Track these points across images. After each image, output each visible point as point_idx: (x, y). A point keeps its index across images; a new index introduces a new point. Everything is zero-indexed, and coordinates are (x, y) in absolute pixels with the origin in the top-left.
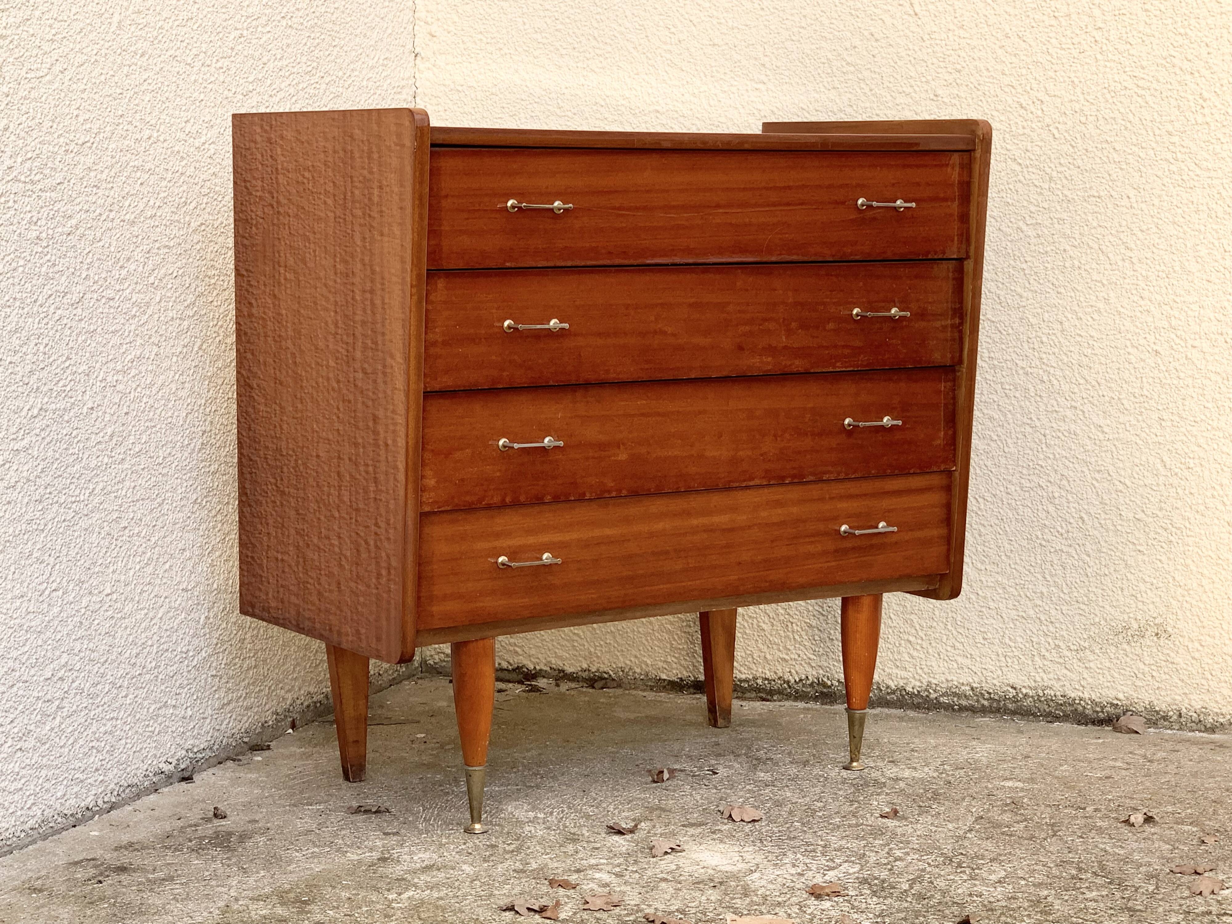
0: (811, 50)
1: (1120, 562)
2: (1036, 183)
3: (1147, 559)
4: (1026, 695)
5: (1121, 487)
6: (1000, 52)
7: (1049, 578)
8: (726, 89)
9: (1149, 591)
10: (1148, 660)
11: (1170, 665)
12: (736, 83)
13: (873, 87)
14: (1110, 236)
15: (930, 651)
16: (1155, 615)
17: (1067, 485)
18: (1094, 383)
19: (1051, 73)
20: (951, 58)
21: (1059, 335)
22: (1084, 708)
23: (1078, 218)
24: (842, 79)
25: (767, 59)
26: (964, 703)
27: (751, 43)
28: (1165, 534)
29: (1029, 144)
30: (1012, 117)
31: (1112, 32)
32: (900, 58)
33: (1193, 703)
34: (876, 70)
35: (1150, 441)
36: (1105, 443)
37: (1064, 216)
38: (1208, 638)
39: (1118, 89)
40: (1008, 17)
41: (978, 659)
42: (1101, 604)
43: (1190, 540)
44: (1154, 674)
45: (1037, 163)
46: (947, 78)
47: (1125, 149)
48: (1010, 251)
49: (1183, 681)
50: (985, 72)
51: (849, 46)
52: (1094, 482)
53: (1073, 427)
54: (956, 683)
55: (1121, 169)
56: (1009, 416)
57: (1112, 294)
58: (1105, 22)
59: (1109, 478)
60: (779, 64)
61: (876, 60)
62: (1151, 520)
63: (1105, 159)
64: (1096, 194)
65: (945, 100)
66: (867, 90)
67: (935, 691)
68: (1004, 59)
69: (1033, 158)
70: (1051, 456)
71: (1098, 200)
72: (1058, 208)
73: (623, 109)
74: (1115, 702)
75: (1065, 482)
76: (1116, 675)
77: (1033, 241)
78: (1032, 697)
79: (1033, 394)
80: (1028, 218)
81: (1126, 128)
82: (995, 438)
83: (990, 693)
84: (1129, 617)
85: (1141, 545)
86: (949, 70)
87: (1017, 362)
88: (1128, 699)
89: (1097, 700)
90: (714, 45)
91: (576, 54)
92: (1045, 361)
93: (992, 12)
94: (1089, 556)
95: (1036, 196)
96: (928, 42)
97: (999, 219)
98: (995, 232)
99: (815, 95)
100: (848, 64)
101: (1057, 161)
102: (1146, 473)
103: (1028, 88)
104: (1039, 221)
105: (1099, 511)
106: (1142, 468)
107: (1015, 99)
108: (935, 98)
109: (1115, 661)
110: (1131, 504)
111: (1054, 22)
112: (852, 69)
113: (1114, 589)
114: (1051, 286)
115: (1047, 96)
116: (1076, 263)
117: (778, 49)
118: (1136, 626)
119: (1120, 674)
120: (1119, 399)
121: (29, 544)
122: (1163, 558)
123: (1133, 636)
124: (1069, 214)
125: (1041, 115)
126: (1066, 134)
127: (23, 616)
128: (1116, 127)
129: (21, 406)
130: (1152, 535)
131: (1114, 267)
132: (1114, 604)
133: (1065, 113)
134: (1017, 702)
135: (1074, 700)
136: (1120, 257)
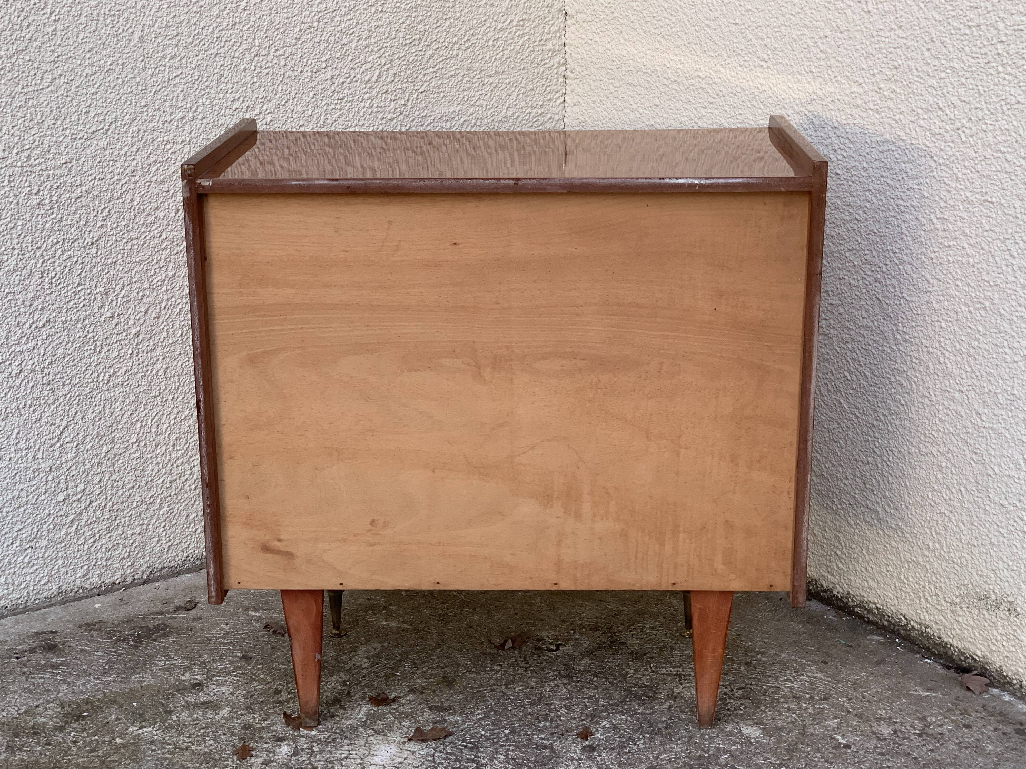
0: (798, 36)
1: (987, 538)
2: (946, 180)
3: (1006, 542)
4: (913, 627)
5: (990, 472)
6: (927, 54)
7: (934, 535)
8: (742, 64)
9: (1005, 571)
10: (1001, 630)
11: (1017, 641)
12: (748, 59)
13: (837, 74)
14: (998, 241)
15: (850, 567)
16: (1009, 593)
17: (952, 458)
18: (978, 374)
19: (963, 80)
20: (891, 55)
21: (955, 323)
22: (953, 654)
23: (975, 219)
24: (816, 64)
25: (769, 40)
26: (871, 618)
27: (759, 24)
29: (943, 144)
30: (932, 117)
31: (1013, 46)
32: (857, 50)
34: (840, 59)
36: (982, 429)
37: (965, 215)
39: (1013, 102)
40: (934, 22)
41: (882, 585)
42: (970, 569)
44: (1005, 644)
45: (948, 163)
46: (888, 73)
48: (923, 240)
50: (914, 71)
51: (822, 35)
52: (972, 462)
53: (960, 408)
54: (866, 599)
55: (1011, 180)
56: (914, 386)
57: (996, 296)
58: (1006, 35)
59: (983, 462)
60: (776, 46)
61: (840, 50)
62: (1012, 508)
63: (998, 167)
64: (990, 200)
65: (885, 93)
66: (832, 77)
67: (852, 600)
68: (929, 61)
69: (945, 157)
70: (942, 430)
71: (991, 205)
72: (961, 207)
73: (680, 71)
74: (975, 657)
75: (950, 455)
76: (976, 634)
77: (940, 233)
78: (917, 630)
79: (932, 372)
80: (938, 212)
81: (1017, 142)
82: (903, 402)
83: (889, 617)
84: (989, 589)
85: (1002, 527)
86: (890, 66)
87: (923, 341)
88: (984, 658)
89: (962, 650)
90: (736, 24)
91: (655, 22)
92: (943, 344)
93: (923, 16)
94: (964, 524)
95: (945, 193)
96: (876, 38)
97: (917, 209)
98: (914, 220)
99: (798, 76)
100: (821, 51)
101: (962, 163)
102: (1011, 465)
103: (945, 91)
104: (946, 217)
105: (974, 489)
106: (1008, 459)
107: (936, 100)
108: (878, 90)
109: (977, 622)
110: (998, 489)
111: (967, 31)
112: (823, 56)
113: (980, 560)
114: (951, 277)
115: (958, 101)
116: (971, 260)
117: (776, 32)
118: (994, 597)
119: (980, 634)
120: (995, 393)
121: (36, 413)
122: (1019, 545)
123: (991, 605)
124: (969, 214)
125: (953, 118)
126: (971, 139)
127: (30, 461)
128: (1009, 138)
129: (23, 321)
130: (1011, 522)
131: (1000, 271)
132: (979, 573)
133: (971, 119)
134: (906, 630)
135: (946, 644)
136: (1004, 262)
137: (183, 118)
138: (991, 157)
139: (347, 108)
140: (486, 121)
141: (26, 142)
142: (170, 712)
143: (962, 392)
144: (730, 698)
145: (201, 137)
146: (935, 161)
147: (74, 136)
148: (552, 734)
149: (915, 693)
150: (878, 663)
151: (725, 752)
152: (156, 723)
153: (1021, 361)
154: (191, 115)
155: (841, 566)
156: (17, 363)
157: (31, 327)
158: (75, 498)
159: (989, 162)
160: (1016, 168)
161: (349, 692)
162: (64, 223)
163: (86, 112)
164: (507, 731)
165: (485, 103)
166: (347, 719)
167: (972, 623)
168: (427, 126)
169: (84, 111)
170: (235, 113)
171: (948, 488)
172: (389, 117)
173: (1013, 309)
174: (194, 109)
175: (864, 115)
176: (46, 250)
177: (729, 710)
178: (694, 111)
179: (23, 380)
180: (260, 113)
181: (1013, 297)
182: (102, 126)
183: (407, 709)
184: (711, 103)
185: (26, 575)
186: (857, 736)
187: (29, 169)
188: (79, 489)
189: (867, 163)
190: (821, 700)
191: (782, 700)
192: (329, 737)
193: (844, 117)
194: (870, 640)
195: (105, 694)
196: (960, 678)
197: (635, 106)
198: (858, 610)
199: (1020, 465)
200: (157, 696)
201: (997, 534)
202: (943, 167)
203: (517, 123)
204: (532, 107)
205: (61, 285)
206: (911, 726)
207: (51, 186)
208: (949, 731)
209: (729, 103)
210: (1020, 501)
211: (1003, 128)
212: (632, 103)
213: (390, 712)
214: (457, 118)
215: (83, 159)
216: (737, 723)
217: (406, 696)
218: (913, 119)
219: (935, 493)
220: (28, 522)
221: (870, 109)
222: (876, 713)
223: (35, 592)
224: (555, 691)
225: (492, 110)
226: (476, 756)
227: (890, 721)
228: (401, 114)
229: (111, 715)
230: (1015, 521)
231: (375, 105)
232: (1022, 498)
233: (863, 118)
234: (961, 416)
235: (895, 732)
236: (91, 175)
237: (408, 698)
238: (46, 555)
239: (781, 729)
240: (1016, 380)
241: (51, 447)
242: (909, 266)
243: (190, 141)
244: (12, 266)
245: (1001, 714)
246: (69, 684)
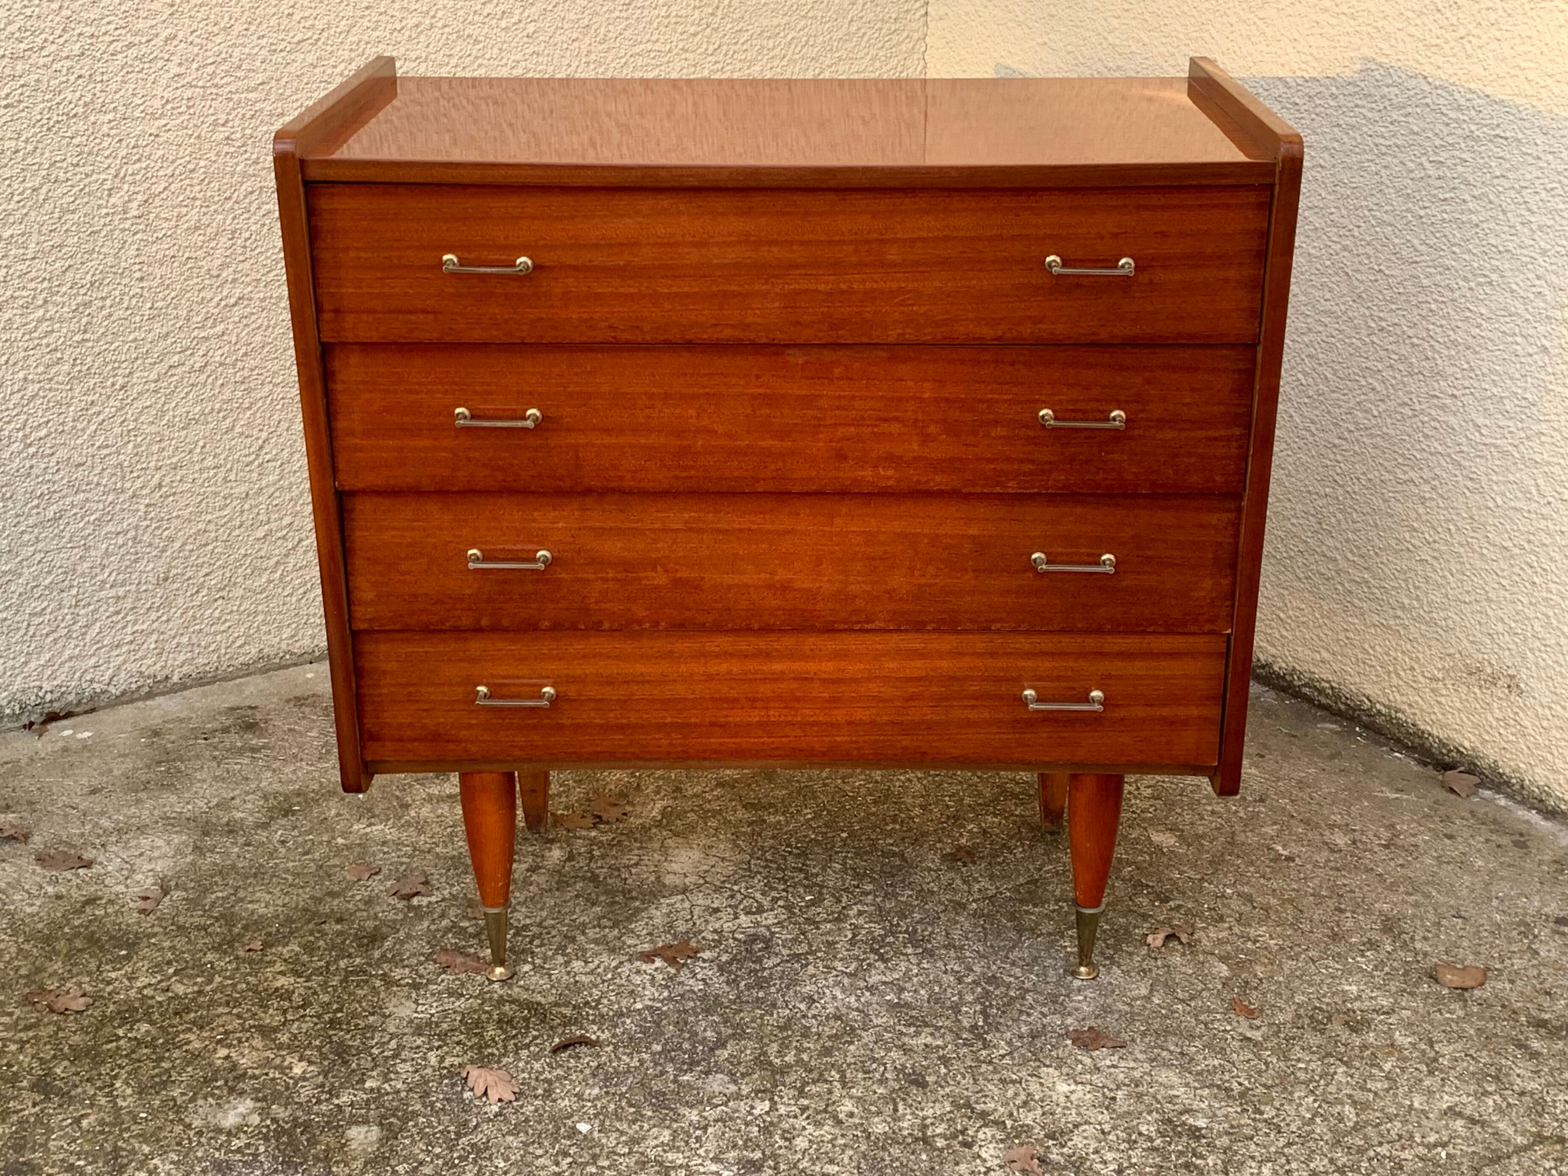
1: (1482, 592)
2: (1444, 109)
3: (1508, 596)
4: (1379, 711)
5: (1491, 504)
7: (1412, 589)
9: (1506, 635)
10: (1497, 713)
11: (1518, 727)
14: (1512, 191)
16: (1509, 664)
17: (1439, 486)
18: (1478, 372)
22: (1431, 746)
23: (1482, 161)
26: (1324, 700)
28: (1529, 571)
29: (1442, 59)
30: (1427, 22)
33: (1537, 778)
35: (1527, 457)
36: (1481, 447)
37: (1468, 156)
38: (1559, 708)
41: (1340, 658)
42: (1458, 634)
43: (1553, 586)
44: (1502, 731)
47: (1538, 80)
48: (1410, 192)
49: (1528, 748)
52: (1466, 491)
53: (1452, 418)
54: (1317, 676)
57: (1507, 266)
59: (1481, 490)
62: (1518, 551)
63: (1515, 89)
64: (1502, 134)
67: (1299, 678)
70: (1427, 449)
71: (1504, 142)
72: (1463, 145)
74: (1462, 749)
75: (1437, 482)
76: (1464, 719)
77: (1434, 182)
78: (1385, 715)
79: (1416, 371)
80: (1431, 153)
83: (1347, 699)
84: (1484, 659)
85: (1504, 577)
87: (1405, 329)
88: (1474, 750)
89: (1445, 741)
92: (1432, 333)
94: (1452, 575)
95: (1442, 127)
97: (1403, 149)
102: (1519, 495)
104: (1442, 159)
105: (1468, 526)
106: (1515, 486)
109: (1466, 703)
110: (1500, 526)
113: (1473, 621)
114: (1447, 242)
116: (1474, 218)
118: (1489, 670)
119: (1469, 719)
120: (1501, 398)
121: (228, 421)
122: (1525, 601)
123: (1485, 681)
124: (1473, 155)
125: (1456, 23)
126: (1479, 51)
127: (219, 484)
128: (1531, 49)
129: (209, 297)
130: (1517, 570)
131: (1513, 231)
132: (1471, 638)
133: (1480, 24)
134: (1370, 716)
135: (1423, 732)
136: (1519, 220)
137: (417, 26)
138: (1507, 76)
139: (635, 17)
140: (821, 38)
141: (209, 53)
142: (407, 806)
143: (1456, 397)
144: (1136, 798)
145: (442, 52)
146: (1430, 84)
147: (273, 47)
148: (903, 839)
149: (1380, 794)
150: (1332, 757)
151: (1129, 863)
152: (389, 819)
153: (1537, 353)
154: (427, 22)
155: (1285, 633)
156: (201, 353)
157: (219, 304)
158: (279, 535)
159: (1503, 83)
160: (1541, 90)
161: (638, 785)
162: (261, 165)
163: (289, 14)
164: (844, 835)
165: (820, 14)
166: (636, 817)
167: (1458, 705)
168: (743, 44)
169: (286, 12)
170: (487, 20)
171: (1434, 528)
172: (692, 30)
173: (1529, 283)
174: (432, 13)
175: (1334, 21)
176: (236, 202)
177: (1133, 812)
178: (1103, 22)
179: (209, 376)
180: (520, 21)
181: (1530, 266)
182: (310, 34)
183: (715, 806)
184: (1127, 11)
185: (215, 634)
186: (1303, 846)
187: (215, 91)
188: (284, 523)
189: (1337, 88)
190: (1255, 801)
191: (1204, 801)
192: (613, 839)
193: (1307, 26)
194: (1321, 728)
195: (321, 783)
196: (1440, 777)
197: (1022, 18)
198: (1306, 690)
199: (1530, 493)
200: (389, 786)
201: (1496, 586)
202: (1440, 92)
203: (863, 44)
204: (883, 20)
205: (259, 250)
206: (1375, 835)
207: (244, 115)
208: (1426, 842)
209: (1151, 10)
210: (1529, 542)
211: (1523, 35)
212: (1019, 13)
213: (692, 810)
214: (782, 35)
215: (285, 79)
216: (1145, 829)
217: (712, 790)
218: (1400, 26)
219: (1415, 534)
220: (218, 563)
221: (1344, 14)
222: (1327, 818)
223: (228, 656)
224: (907, 787)
225: (830, 24)
226: (803, 865)
227: (1346, 829)
228: (708, 26)
229: (329, 810)
230: (1522, 569)
231: (673, 14)
232: (1532, 537)
233: (1333, 26)
234: (1453, 429)
235: (1354, 842)
236: (297, 100)
237: (715, 793)
238: (242, 608)
239: (1202, 836)
240: (1529, 379)
241: (247, 465)
242: (1389, 228)
243: (426, 58)
244: (193, 222)
245: (1495, 822)
246: (274, 771)
